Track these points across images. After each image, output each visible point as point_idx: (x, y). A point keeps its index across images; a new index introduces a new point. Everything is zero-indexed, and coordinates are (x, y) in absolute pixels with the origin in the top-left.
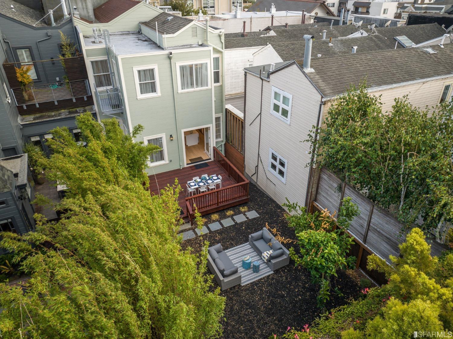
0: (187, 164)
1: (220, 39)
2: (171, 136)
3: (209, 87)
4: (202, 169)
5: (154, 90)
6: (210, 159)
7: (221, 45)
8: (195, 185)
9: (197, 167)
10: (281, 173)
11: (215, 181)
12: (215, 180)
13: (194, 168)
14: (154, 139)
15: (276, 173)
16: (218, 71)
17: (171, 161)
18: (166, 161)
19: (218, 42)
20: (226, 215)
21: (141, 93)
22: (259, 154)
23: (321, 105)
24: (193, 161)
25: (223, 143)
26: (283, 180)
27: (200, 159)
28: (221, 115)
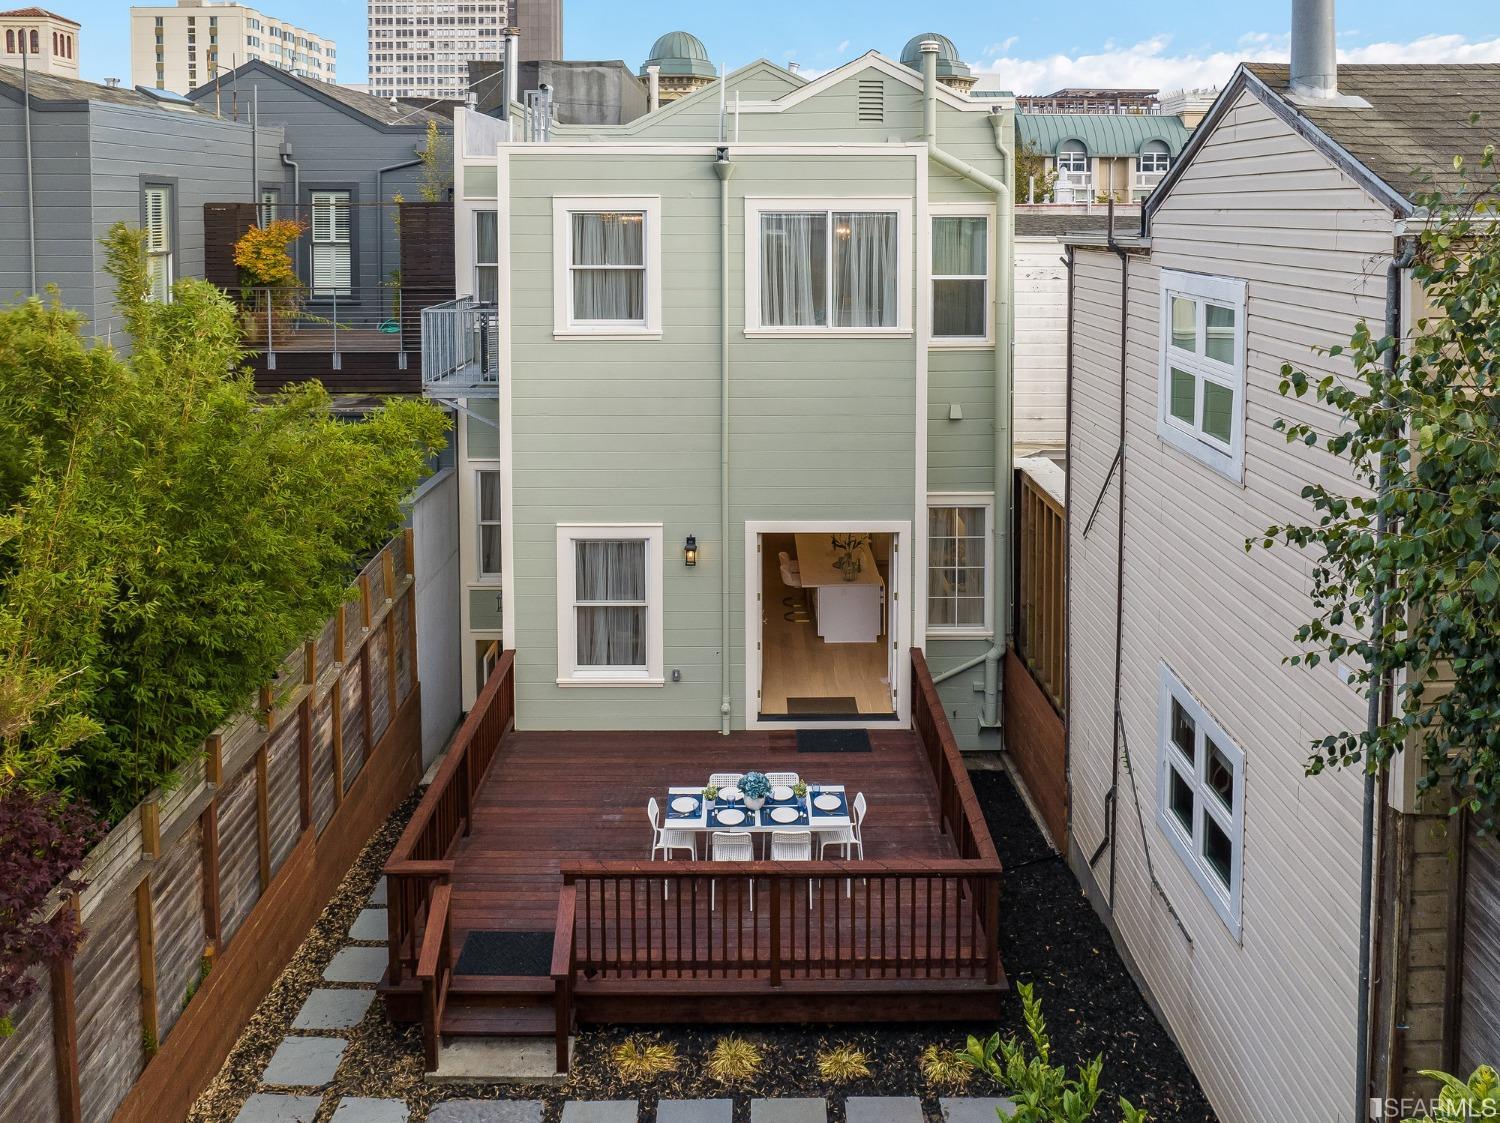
0: (762, 717)
1: (995, 137)
2: (691, 541)
3: (904, 326)
4: (825, 758)
5: (634, 308)
6: (893, 717)
7: (996, 166)
8: (695, 814)
9: (806, 742)
10: (1219, 849)
11: (816, 822)
12: (818, 812)
13: (787, 742)
14: (607, 543)
15: (1193, 844)
16: (982, 283)
17: (676, 678)
18: (651, 673)
19: (984, 150)
20: (814, 1068)
21: (580, 314)
22: (1117, 714)
23: (1395, 273)
24: (800, 708)
25: (994, 653)
26: (1224, 897)
27: (845, 708)
28: (990, 501)
